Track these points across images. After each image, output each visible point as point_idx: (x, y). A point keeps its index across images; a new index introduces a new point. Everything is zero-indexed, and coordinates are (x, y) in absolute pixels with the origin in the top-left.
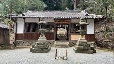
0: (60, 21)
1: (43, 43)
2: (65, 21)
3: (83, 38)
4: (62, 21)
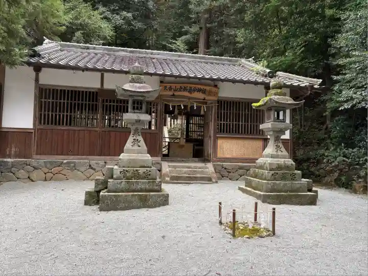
0: (181, 89)
1: (141, 170)
2: (199, 90)
3: (281, 151)
4: (188, 88)
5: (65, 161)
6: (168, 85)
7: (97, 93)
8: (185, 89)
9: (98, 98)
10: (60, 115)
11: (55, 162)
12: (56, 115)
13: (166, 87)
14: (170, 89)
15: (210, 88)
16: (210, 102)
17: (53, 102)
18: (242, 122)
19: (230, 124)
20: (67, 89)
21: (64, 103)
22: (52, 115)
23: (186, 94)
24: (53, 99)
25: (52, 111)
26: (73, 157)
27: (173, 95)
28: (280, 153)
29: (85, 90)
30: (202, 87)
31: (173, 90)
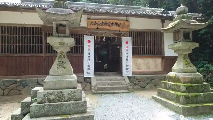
0: (102, 24)
2: (116, 24)
3: (189, 66)
4: (108, 23)
5: (19, 80)
6: (94, 21)
7: (41, 28)
8: (106, 24)
9: (42, 32)
10: (13, 46)
11: (11, 81)
12: (11, 46)
13: (92, 22)
14: (95, 24)
15: (124, 22)
16: (123, 33)
17: (8, 36)
18: (147, 46)
19: (138, 48)
20: (18, 26)
21: (16, 37)
22: (8, 46)
23: (107, 27)
24: (8, 34)
25: (8, 43)
26: (24, 76)
27: (98, 28)
28: (189, 68)
29: (32, 26)
30: (118, 22)
31: (97, 24)
